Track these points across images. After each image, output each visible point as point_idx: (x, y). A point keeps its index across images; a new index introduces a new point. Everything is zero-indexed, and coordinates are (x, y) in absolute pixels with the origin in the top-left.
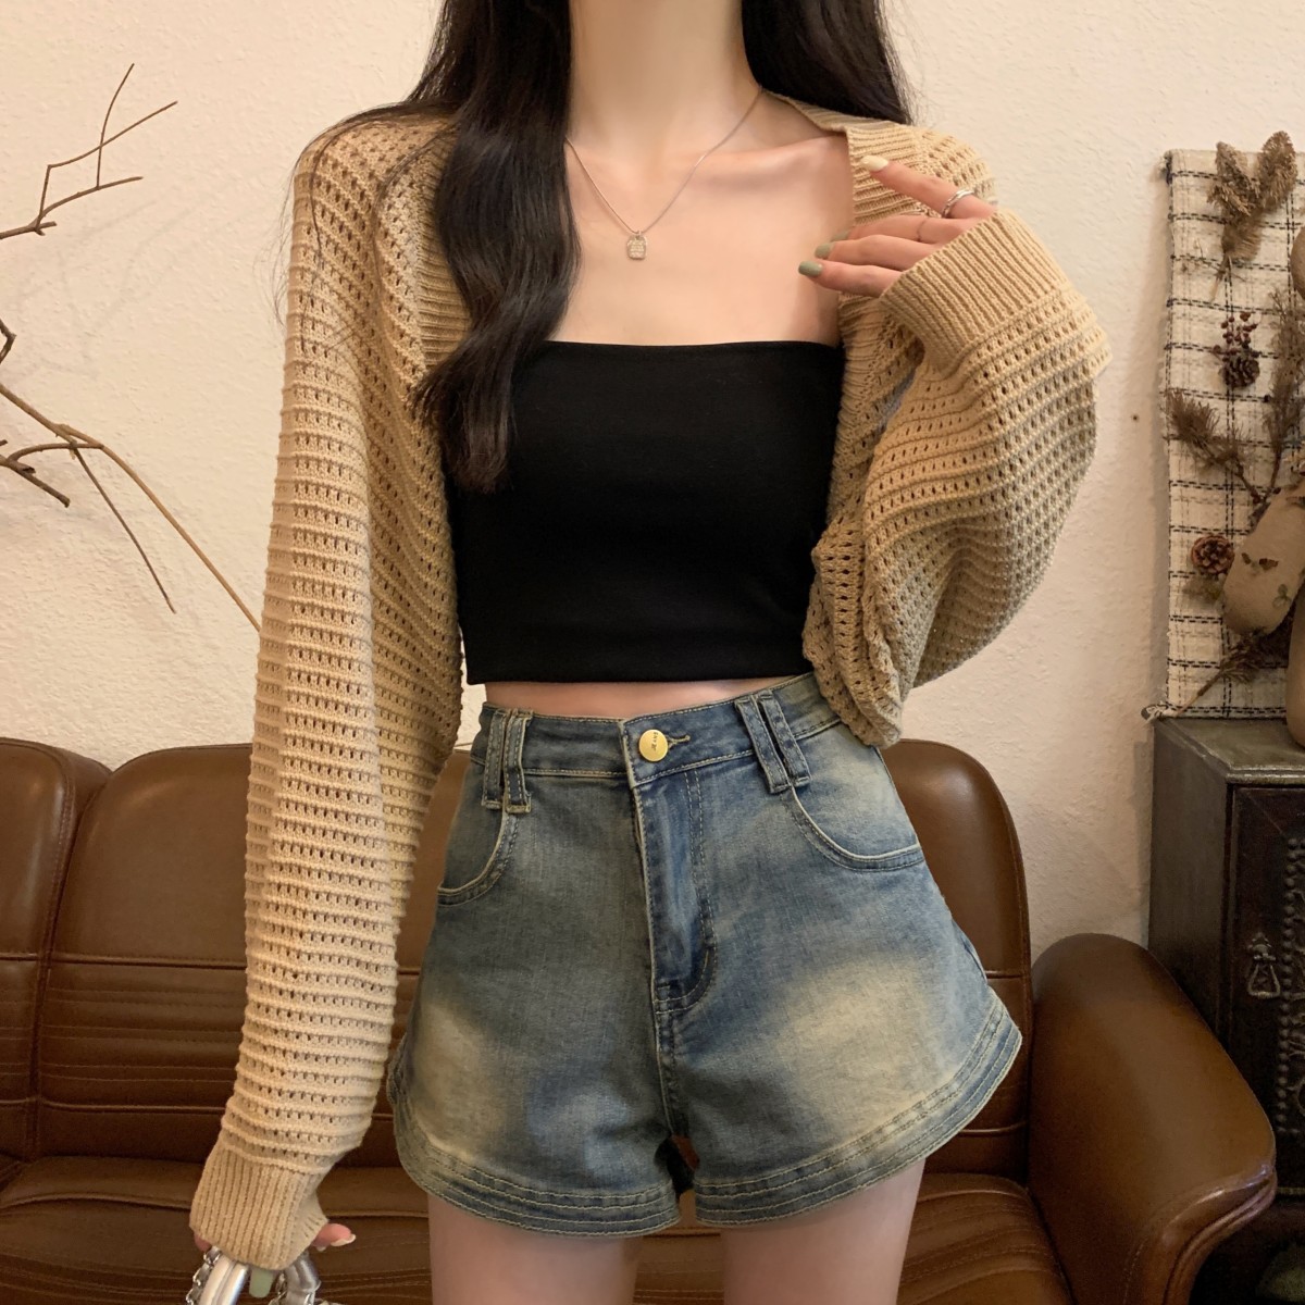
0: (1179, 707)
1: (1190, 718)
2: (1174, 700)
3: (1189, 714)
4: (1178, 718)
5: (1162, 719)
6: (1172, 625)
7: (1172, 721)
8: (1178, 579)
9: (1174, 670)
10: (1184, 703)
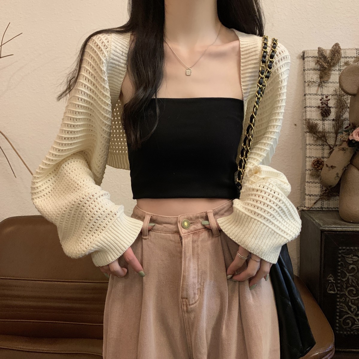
0: (308, 207)
1: (311, 210)
2: (307, 205)
3: (311, 209)
4: (308, 210)
5: (303, 210)
6: (306, 184)
7: (306, 211)
8: (308, 171)
9: (307, 197)
10: (310, 206)
